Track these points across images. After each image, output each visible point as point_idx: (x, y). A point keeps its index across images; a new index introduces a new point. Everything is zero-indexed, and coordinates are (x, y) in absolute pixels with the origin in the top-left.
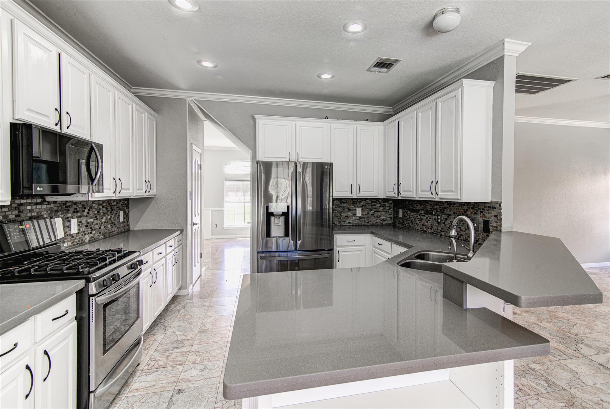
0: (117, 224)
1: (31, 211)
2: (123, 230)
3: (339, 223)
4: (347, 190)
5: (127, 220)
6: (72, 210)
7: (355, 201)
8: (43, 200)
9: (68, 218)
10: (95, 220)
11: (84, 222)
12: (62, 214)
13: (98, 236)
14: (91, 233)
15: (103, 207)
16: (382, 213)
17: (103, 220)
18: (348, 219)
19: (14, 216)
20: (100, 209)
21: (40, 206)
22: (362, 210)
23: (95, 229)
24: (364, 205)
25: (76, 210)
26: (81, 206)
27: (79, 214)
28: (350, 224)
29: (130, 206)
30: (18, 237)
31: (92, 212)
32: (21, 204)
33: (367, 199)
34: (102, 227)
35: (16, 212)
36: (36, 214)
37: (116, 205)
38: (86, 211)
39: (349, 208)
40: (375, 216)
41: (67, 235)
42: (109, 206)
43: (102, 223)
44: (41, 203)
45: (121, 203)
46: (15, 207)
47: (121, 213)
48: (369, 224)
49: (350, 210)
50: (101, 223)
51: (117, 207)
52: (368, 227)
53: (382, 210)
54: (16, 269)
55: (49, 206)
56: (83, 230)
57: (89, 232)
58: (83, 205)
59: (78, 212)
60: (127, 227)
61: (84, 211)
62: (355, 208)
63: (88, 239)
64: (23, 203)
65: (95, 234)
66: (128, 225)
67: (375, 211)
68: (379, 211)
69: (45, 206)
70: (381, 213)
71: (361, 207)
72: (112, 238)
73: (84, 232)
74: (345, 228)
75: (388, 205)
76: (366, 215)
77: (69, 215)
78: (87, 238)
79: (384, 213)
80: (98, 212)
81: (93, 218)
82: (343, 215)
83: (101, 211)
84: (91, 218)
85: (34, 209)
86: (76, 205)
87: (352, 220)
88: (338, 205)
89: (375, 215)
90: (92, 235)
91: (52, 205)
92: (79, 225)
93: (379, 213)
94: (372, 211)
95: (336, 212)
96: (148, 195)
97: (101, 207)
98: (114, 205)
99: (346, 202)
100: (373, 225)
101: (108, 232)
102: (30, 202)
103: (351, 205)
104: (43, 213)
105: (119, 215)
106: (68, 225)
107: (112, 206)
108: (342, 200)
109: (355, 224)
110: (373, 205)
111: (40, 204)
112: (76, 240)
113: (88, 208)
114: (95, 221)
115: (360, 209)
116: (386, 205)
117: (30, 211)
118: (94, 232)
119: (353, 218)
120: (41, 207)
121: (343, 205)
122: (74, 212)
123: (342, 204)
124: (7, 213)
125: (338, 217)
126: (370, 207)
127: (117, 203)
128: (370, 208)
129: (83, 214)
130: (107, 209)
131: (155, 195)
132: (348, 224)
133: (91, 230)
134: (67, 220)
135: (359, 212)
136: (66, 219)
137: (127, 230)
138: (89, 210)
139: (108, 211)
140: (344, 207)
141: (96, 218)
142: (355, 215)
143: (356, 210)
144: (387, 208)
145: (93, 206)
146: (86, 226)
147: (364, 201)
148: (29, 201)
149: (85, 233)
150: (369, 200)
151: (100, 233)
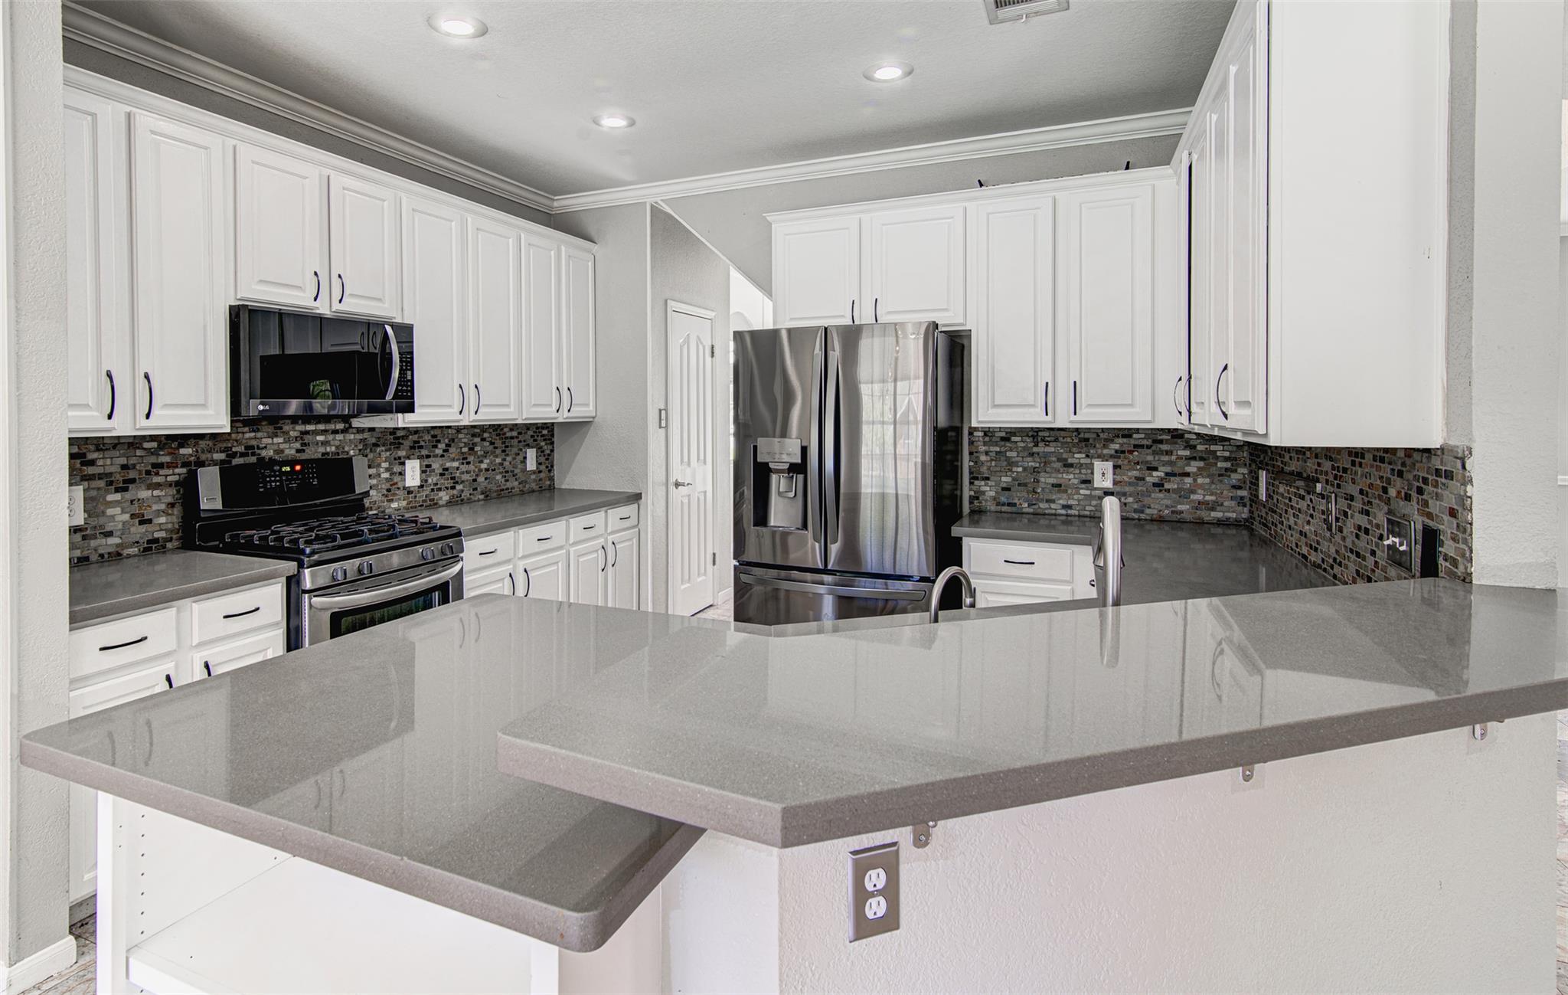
0: (520, 475)
1: (325, 443)
2: (534, 486)
3: (1029, 506)
4: (1032, 403)
5: (547, 467)
6: (407, 443)
7: (1087, 436)
8: (347, 425)
9: (400, 458)
10: (463, 464)
11: (435, 466)
12: (386, 451)
13: (470, 494)
14: (453, 488)
15: (483, 440)
16: (1200, 480)
17: (484, 466)
18: (1065, 496)
19: (293, 452)
20: (475, 444)
21: (342, 435)
22: (1115, 467)
23: (463, 482)
24: (1123, 452)
25: (416, 445)
26: (430, 438)
27: (424, 452)
28: (1070, 512)
29: (555, 439)
30: (278, 484)
31: (455, 449)
32: (307, 433)
33: (1137, 431)
34: (481, 479)
35: (298, 445)
36: (333, 449)
37: (517, 437)
38: (442, 446)
39: (1066, 460)
40: (1168, 491)
41: (399, 488)
42: (498, 438)
43: (480, 470)
44: (344, 431)
45: (530, 433)
46: (296, 437)
47: (531, 454)
48: (1143, 516)
49: (1071, 465)
50: (477, 470)
51: (520, 442)
52: (1142, 526)
53: (1199, 468)
54: (256, 535)
55: (359, 436)
56: (435, 482)
57: (449, 486)
58: (434, 436)
59: (421, 447)
60: (548, 483)
61: (436, 447)
62: (1088, 461)
63: (446, 498)
64: (310, 431)
65: (462, 491)
66: (552, 479)
67: (1167, 474)
68: (1187, 475)
69: (353, 435)
70: (1195, 480)
71: (1112, 456)
72: (507, 502)
73: (436, 484)
74: (1053, 522)
75: (1227, 454)
76: (1130, 484)
77: (402, 453)
78: (444, 496)
79: (1207, 480)
80: (471, 449)
81: (457, 460)
82: (1046, 479)
83: (477, 449)
84: (453, 460)
85: (329, 441)
86: (417, 436)
87: (1076, 497)
88: (1024, 448)
89: (1167, 486)
90: (455, 492)
91: (366, 435)
92: (423, 472)
93: (1189, 480)
94: (1155, 474)
95: (1020, 469)
96: (567, 418)
97: (477, 440)
98: (512, 438)
99: (1056, 440)
100: (1160, 520)
101: (495, 488)
102: (323, 428)
103: (1074, 450)
104: (346, 449)
105: (525, 458)
106: (399, 470)
107: (506, 438)
108: (1040, 434)
109: (1088, 513)
110: (1162, 452)
111: (342, 433)
112: (417, 499)
113: (447, 441)
114: (461, 466)
115: (1109, 465)
116: (1218, 454)
117: (322, 444)
118: (459, 487)
119: (1082, 492)
120: (344, 437)
121: (1041, 449)
122: (412, 448)
123: (1041, 444)
124: (282, 446)
125: (1025, 485)
126: (1150, 458)
127: (520, 433)
128: (1147, 462)
129: (434, 452)
130: (492, 443)
131: (594, 418)
132: (1063, 512)
133: (454, 483)
134: (397, 461)
135: (1103, 474)
136: (395, 459)
137: (547, 487)
138: (448, 445)
139: (496, 448)
140: (1047, 455)
141: (464, 460)
142: (1088, 482)
143: (1091, 467)
144: (1220, 464)
145: (457, 438)
146: (442, 475)
147: (1124, 436)
148: (321, 427)
149: (438, 486)
150: (1143, 436)
151: (475, 489)
